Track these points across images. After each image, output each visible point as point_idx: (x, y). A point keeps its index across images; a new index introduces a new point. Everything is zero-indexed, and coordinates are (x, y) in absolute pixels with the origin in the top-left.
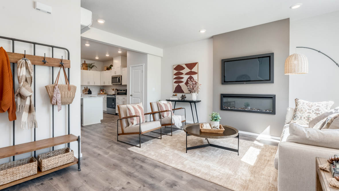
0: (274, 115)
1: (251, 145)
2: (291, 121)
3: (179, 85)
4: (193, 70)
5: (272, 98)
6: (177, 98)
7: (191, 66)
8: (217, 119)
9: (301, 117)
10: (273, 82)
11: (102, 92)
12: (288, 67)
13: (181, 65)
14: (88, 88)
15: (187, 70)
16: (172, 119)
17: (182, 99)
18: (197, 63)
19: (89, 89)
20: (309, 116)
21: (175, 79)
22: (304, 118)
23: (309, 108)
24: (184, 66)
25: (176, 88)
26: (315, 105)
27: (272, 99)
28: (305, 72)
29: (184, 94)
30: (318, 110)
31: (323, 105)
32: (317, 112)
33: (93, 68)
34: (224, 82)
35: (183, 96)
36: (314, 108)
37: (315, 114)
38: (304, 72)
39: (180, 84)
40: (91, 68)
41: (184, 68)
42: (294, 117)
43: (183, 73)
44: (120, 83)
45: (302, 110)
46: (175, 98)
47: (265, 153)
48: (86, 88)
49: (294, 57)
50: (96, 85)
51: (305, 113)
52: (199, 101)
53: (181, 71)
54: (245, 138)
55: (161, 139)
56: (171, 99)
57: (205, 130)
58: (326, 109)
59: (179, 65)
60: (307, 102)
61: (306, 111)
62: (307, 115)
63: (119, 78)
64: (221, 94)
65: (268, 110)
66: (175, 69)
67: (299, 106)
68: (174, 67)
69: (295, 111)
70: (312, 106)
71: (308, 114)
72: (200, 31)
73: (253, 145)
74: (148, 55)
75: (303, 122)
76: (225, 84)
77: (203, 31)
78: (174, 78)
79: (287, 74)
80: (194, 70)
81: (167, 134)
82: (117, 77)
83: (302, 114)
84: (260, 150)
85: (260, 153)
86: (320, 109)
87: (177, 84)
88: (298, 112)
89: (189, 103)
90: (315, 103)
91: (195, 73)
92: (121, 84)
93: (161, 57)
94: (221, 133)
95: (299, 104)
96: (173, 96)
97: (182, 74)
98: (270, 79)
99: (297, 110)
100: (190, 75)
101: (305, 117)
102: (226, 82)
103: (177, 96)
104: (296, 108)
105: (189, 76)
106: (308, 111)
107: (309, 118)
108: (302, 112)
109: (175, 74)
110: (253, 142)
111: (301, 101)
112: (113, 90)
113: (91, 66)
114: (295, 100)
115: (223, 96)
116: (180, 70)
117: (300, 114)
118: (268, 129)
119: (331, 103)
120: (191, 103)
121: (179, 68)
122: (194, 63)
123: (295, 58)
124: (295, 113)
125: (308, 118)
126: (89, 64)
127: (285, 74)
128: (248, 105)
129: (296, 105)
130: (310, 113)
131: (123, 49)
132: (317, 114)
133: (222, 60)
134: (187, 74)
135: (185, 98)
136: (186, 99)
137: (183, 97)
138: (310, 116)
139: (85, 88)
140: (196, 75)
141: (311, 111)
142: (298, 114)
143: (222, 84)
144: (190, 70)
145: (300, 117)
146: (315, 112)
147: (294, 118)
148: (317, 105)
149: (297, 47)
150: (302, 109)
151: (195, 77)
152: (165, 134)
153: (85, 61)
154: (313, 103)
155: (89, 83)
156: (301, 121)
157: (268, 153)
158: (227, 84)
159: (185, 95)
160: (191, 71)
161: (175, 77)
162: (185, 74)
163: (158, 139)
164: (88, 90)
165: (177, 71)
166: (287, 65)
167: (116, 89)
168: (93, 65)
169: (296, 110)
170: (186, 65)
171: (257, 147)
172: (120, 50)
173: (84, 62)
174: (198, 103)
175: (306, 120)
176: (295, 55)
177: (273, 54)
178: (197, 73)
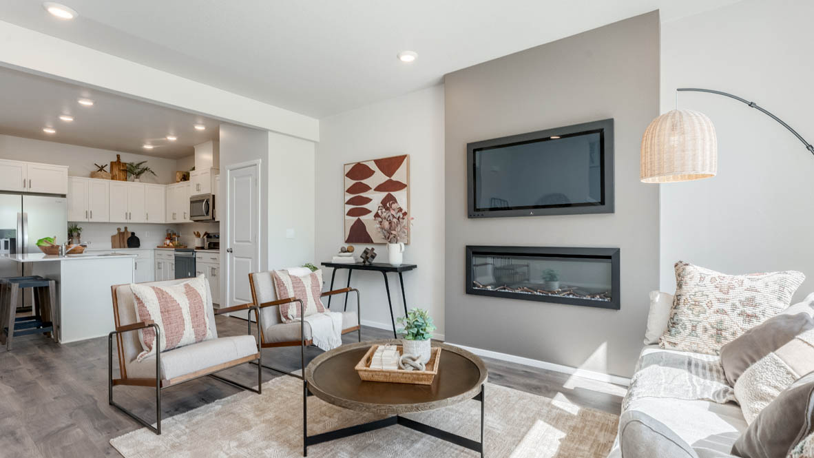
0: (615, 311)
1: (539, 415)
2: (663, 338)
3: (359, 220)
4: (395, 178)
5: (609, 257)
6: (352, 258)
7: (390, 165)
8: (421, 331)
9: (694, 327)
10: (612, 210)
11: (168, 242)
12: (651, 155)
13: (364, 163)
14: (130, 230)
15: (379, 178)
16: (306, 325)
17: (364, 262)
18: (405, 156)
19: (133, 234)
20: (721, 322)
21: (349, 203)
22: (706, 330)
23: (721, 295)
24: (373, 166)
25: (352, 228)
26: (742, 285)
27: (610, 260)
28: (707, 172)
29: (370, 247)
30: (750, 301)
31: (767, 285)
32: (749, 310)
33: (143, 175)
34: (475, 211)
35: (366, 252)
36: (739, 295)
37: (741, 318)
38: (703, 170)
39: (363, 218)
40: (138, 175)
41: (373, 172)
42: (672, 324)
43: (371, 186)
44: (209, 217)
45: (697, 304)
46: (349, 259)
47: (577, 449)
48: (123, 230)
49: (668, 124)
50: (150, 221)
51: (708, 311)
52: (411, 268)
53: (364, 181)
54: (528, 381)
55: (259, 392)
56: (336, 260)
57: (371, 374)
58: (779, 299)
59: (359, 163)
60: (715, 274)
61: (710, 305)
62: (714, 319)
63: (207, 201)
64: (468, 248)
65: (598, 297)
66: (350, 175)
67: (690, 288)
68: (347, 171)
69: (676, 302)
70: (731, 287)
71: (719, 317)
72: (398, 57)
73: (545, 411)
74: (270, 133)
75: (702, 345)
76: (478, 216)
77: (408, 58)
78: (347, 200)
79: (649, 180)
80: (398, 176)
81: (293, 373)
82: (203, 201)
83: (698, 316)
84: (563, 435)
85: (561, 448)
86: (758, 300)
87: (356, 218)
88: (683, 308)
89: (380, 274)
90: (740, 277)
91: (400, 186)
92: (214, 219)
93: (315, 142)
94: (426, 383)
95: (687, 279)
96: (343, 251)
97: (367, 188)
98: (602, 201)
99: (682, 301)
100: (387, 191)
101: (708, 326)
102: (479, 210)
103: (352, 251)
104: (679, 293)
105: (384, 194)
106: (717, 306)
107: (721, 330)
108: (697, 309)
109: (350, 191)
110: (552, 397)
111: (694, 271)
112: (198, 235)
113: (137, 171)
114: (676, 266)
115: (474, 252)
116: (363, 179)
117: (692, 317)
118: (601, 352)
119: (795, 278)
120: (387, 273)
121: (359, 172)
122: (397, 157)
123: (673, 127)
124: (675, 311)
125: (719, 333)
126: (131, 165)
127: (644, 181)
128: (552, 277)
129: (680, 286)
130: (724, 312)
131: (208, 119)
132: (748, 316)
133: (469, 145)
134: (379, 188)
135: (373, 257)
136: (375, 261)
137: (368, 255)
138: (726, 324)
139: (119, 229)
140: (404, 192)
141: (727, 307)
142: (686, 315)
143: (470, 216)
144: (388, 178)
145: (689, 326)
146: (742, 308)
147: (673, 327)
148: (747, 283)
149: (678, 90)
150: (698, 298)
151: (400, 195)
152: (284, 373)
153: (118, 157)
154: (732, 279)
155: (128, 215)
156: (693, 339)
157: (587, 448)
158: (483, 216)
159: (373, 249)
160: (391, 180)
161: (349, 197)
162: (375, 190)
163: (251, 392)
164: (130, 235)
165: (354, 182)
166: (649, 150)
167: (206, 234)
168: (142, 166)
169: (679, 300)
170: (377, 162)
171: (558, 419)
172: (200, 121)
173: (115, 159)
174: (409, 272)
175: (712, 336)
176: (674, 114)
177: (610, 122)
178: (405, 186)
